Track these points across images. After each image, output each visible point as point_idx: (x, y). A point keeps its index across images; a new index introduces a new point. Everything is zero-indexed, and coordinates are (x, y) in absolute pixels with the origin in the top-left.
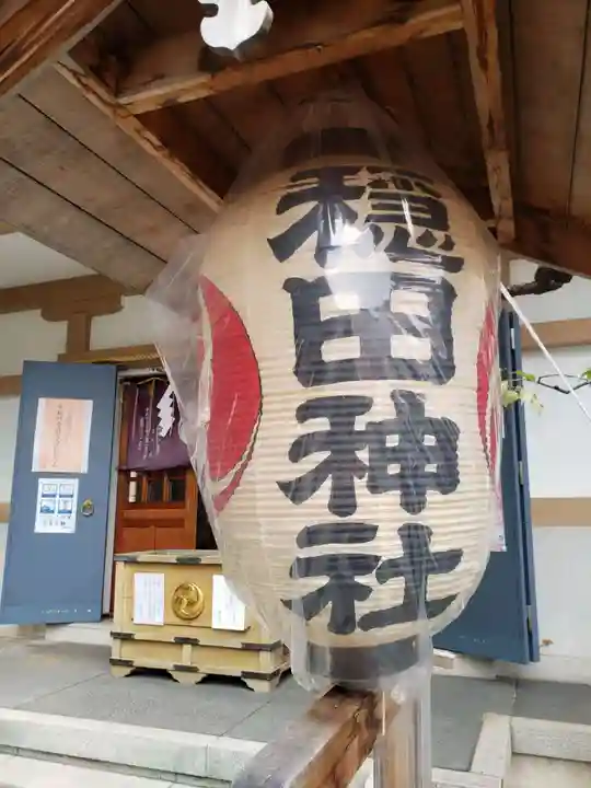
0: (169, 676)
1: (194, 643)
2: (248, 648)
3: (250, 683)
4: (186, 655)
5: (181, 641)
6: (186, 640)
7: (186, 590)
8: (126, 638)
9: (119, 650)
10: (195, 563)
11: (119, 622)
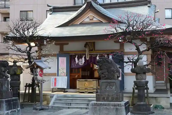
0: (84, 93)
1: (87, 89)
2: (93, 89)
3: (94, 93)
4: (86, 90)
5: (85, 89)
6: (86, 89)
7: (86, 84)
8: (79, 89)
9: (77, 90)
10: (87, 80)
11: (78, 87)
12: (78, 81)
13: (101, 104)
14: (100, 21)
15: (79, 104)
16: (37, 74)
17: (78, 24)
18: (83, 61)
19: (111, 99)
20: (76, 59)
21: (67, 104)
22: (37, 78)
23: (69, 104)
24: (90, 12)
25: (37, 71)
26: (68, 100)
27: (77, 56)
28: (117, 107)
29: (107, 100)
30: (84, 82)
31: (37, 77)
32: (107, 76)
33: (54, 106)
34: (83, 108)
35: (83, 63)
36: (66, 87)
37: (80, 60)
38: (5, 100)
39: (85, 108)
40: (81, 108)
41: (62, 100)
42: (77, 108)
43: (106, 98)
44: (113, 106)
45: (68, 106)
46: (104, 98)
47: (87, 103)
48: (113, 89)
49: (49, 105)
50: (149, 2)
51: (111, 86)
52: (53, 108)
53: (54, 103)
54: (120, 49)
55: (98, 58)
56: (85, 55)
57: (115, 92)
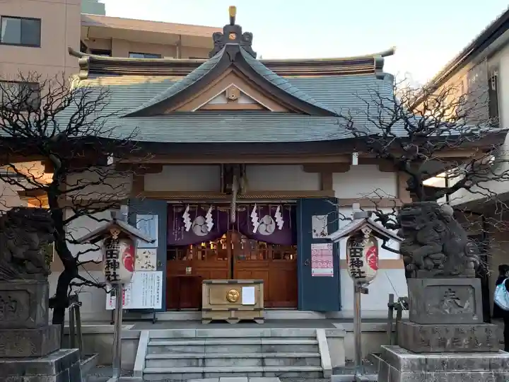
0: (227, 322)
1: (236, 310)
2: (255, 310)
3: (257, 321)
4: (233, 314)
5: (230, 310)
6: (233, 309)
7: (231, 293)
8: (209, 310)
9: (205, 315)
10: (236, 283)
11: (205, 305)
12: (210, 284)
13: (443, 362)
14: (260, 108)
15: (232, 360)
16: (117, 260)
17: (194, 111)
18: (210, 225)
19: (468, 344)
20: (186, 216)
21: (190, 361)
22: (115, 275)
23: (201, 361)
26: (190, 349)
27: (188, 209)
28: (501, 371)
29: (453, 346)
30: (227, 288)
32: (442, 265)
33: (148, 370)
34: (254, 374)
35: (209, 230)
36: (159, 306)
37: (199, 219)
38: (56, 362)
39: (261, 374)
40: (247, 374)
41: (170, 348)
42: (233, 372)
43: (448, 342)
44: (484, 367)
45: (201, 370)
46: (442, 343)
47: (260, 355)
48: (466, 310)
49: (135, 369)
50: (380, 65)
51: (458, 299)
52: (147, 377)
53: (146, 360)
54: (322, 189)
55: (254, 216)
56: (214, 204)
57: (475, 318)
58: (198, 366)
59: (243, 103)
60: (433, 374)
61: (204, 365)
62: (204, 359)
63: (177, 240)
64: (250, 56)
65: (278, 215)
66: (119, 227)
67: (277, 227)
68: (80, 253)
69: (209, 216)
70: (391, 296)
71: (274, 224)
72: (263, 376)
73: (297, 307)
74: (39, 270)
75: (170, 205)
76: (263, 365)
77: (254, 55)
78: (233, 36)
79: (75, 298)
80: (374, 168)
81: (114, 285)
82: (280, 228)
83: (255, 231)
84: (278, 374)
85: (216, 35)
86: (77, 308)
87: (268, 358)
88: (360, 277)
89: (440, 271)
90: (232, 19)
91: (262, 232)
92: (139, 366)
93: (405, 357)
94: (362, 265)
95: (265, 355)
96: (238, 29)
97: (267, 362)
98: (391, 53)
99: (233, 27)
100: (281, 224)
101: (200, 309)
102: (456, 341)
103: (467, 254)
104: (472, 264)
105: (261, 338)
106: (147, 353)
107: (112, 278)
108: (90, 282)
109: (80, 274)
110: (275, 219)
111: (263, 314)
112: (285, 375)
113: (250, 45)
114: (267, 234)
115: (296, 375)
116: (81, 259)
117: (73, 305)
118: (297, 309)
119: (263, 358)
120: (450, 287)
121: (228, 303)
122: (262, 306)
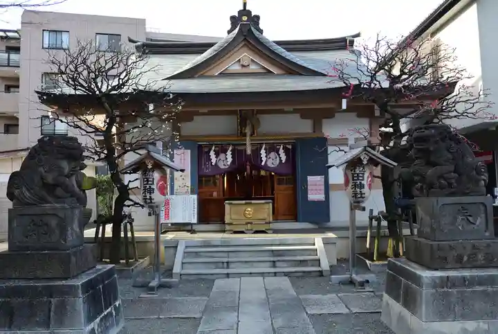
0: (244, 233)
1: (251, 223)
2: (266, 223)
3: (267, 231)
4: (249, 226)
5: (247, 223)
6: (249, 223)
8: (230, 224)
9: (227, 227)
10: (251, 203)
11: (227, 220)
12: (229, 204)
14: (265, 71)
15: (251, 263)
16: (152, 187)
17: (216, 74)
18: (230, 160)
19: (484, 259)
20: (212, 154)
21: (217, 264)
22: (151, 198)
23: (225, 264)
24: (245, 49)
25: (153, 179)
27: (213, 148)
29: (469, 262)
30: (244, 207)
31: (153, 196)
32: (455, 185)
33: (184, 272)
34: (267, 275)
35: (229, 163)
36: (195, 220)
37: (222, 156)
38: (82, 285)
39: (273, 274)
40: (262, 274)
41: (202, 254)
42: (251, 273)
43: (465, 258)
45: (226, 271)
47: (272, 259)
48: (478, 226)
49: (174, 272)
50: (352, 43)
51: (470, 216)
52: (183, 277)
53: (183, 263)
54: (314, 132)
55: (263, 152)
56: (233, 145)
57: (487, 234)
58: (223, 268)
59: (253, 68)
60: (454, 291)
61: (228, 267)
62: (228, 263)
63: (207, 171)
64: (258, 33)
65: (281, 151)
66: (152, 158)
67: (281, 161)
68: (130, 181)
69: (229, 153)
70: (371, 211)
71: (278, 158)
72: (275, 276)
73: (296, 219)
74: (69, 195)
75: (200, 146)
76: (274, 266)
77: (261, 31)
78: (245, 18)
79: (130, 216)
80: (353, 115)
81: (150, 207)
82: (283, 162)
83: (263, 164)
84: (286, 274)
85: (233, 18)
86: (131, 224)
87: (279, 261)
88: (361, 197)
89: (453, 190)
90: (245, 5)
91: (270, 164)
92: (177, 269)
93: (426, 274)
94: (364, 188)
95: (275, 259)
96: (249, 12)
97: (278, 264)
98: (358, 35)
99: (245, 12)
100: (284, 158)
101: (224, 223)
102: (473, 257)
103: (479, 173)
104: (483, 182)
105: (272, 245)
106: (184, 257)
107: (149, 201)
108: (138, 204)
109: (131, 197)
110: (279, 155)
111: (272, 226)
112: (291, 275)
113: (258, 25)
114: (273, 166)
115: (301, 274)
116: (131, 186)
117: (126, 221)
118: (297, 221)
119: (274, 262)
120: (462, 205)
121: (244, 218)
122: (271, 220)
